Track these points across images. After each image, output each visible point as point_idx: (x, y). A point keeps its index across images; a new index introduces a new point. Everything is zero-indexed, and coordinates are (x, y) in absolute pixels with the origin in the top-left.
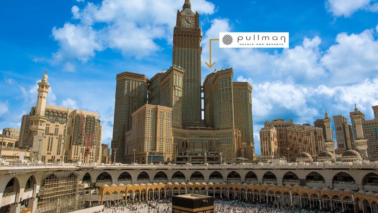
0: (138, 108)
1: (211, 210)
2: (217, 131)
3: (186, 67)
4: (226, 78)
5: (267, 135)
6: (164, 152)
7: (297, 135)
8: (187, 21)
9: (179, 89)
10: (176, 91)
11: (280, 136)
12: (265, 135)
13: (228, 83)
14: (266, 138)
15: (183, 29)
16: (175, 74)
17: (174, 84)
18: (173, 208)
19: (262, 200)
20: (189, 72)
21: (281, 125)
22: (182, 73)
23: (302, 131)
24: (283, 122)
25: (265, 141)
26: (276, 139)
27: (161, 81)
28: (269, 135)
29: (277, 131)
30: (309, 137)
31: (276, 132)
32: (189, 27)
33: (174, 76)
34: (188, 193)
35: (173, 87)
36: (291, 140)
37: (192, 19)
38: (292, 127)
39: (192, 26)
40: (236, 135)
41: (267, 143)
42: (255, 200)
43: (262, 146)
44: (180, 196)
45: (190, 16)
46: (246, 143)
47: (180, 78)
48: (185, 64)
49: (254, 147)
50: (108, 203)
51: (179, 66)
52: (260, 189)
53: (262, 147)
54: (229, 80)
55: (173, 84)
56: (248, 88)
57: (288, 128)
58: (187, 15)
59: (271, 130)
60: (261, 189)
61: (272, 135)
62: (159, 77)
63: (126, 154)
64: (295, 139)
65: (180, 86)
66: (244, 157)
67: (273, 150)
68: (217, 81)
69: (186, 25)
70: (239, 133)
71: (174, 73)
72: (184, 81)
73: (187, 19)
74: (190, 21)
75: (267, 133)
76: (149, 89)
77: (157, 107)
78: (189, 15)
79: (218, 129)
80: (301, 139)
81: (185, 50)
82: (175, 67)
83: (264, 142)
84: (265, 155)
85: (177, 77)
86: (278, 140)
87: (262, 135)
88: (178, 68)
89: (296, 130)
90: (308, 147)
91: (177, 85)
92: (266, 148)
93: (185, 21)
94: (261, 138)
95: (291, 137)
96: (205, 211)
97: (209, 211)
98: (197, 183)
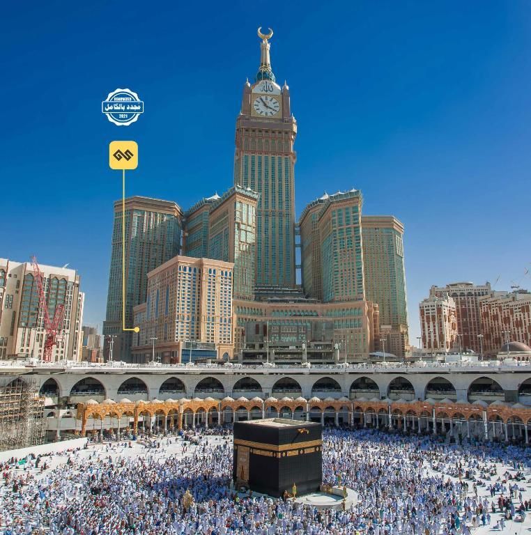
0: (162, 263)
1: (315, 447)
2: (329, 305)
3: (263, 189)
4: (347, 209)
5: (436, 311)
6: (217, 341)
7: (501, 310)
8: (265, 105)
9: (249, 229)
10: (243, 233)
11: (462, 313)
12: (430, 311)
13: (352, 218)
14: (433, 317)
15: (256, 118)
16: (240, 202)
17: (238, 220)
18: (235, 445)
19: (423, 430)
20: (270, 198)
21: (466, 294)
22: (255, 200)
23: (510, 304)
24: (469, 287)
25: (431, 323)
26: (454, 319)
27: (211, 214)
28: (440, 311)
29: (457, 303)
30: (526, 314)
31: (455, 307)
32: (269, 114)
33: (238, 205)
34: (268, 416)
35: (236, 225)
36: (487, 320)
37: (274, 100)
38: (489, 296)
39: (274, 113)
40: (369, 312)
41: (434, 326)
42: (409, 429)
43: (424, 330)
44: (249, 422)
45: (271, 95)
46: (390, 327)
47: (250, 209)
48: (260, 185)
49: (407, 333)
50: (97, 434)
51: (247, 187)
52: (418, 410)
53: (424, 334)
54: (354, 212)
55: (235, 219)
56: (394, 227)
57: (480, 298)
58: (264, 92)
59: (444, 303)
60: (420, 409)
61: (445, 312)
62: (205, 207)
63: (135, 344)
64: (495, 317)
65: (250, 223)
66: (386, 352)
67: (448, 339)
68: (329, 214)
69: (262, 112)
70: (375, 309)
71: (238, 200)
72: (258, 213)
73: (264, 100)
74: (270, 104)
75: (435, 308)
76: (184, 229)
77: (201, 261)
78: (269, 93)
79: (332, 301)
80: (509, 318)
81: (260, 158)
82: (238, 188)
83: (429, 324)
84: (430, 347)
85: (245, 207)
86: (458, 320)
87: (425, 312)
88: (246, 191)
89: (499, 302)
90: (524, 332)
91: (244, 221)
92: (432, 335)
93: (261, 105)
94: (423, 318)
95: (486, 315)
96: (303, 449)
97: (312, 450)
98: (286, 399)
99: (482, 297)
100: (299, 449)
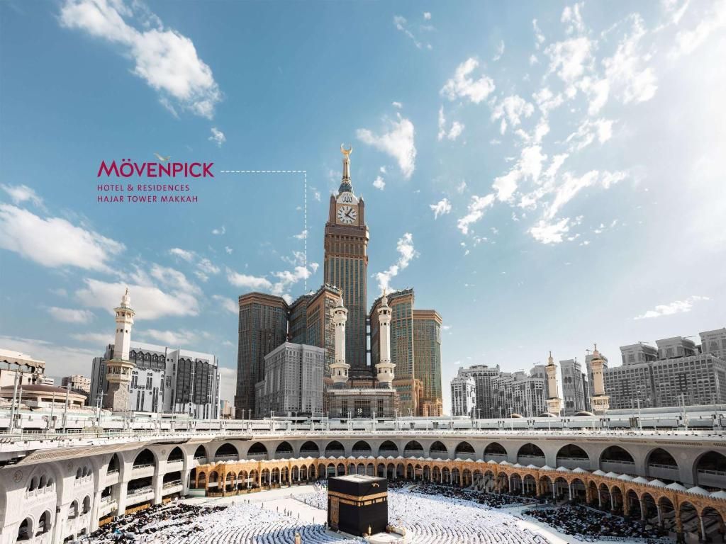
0: (274, 348)
1: (383, 497)
3: (345, 287)
4: (403, 304)
5: (462, 388)
7: (506, 388)
8: (346, 214)
11: (479, 390)
12: (458, 388)
13: (406, 312)
14: (460, 392)
15: (340, 226)
16: (328, 298)
17: (327, 313)
18: (329, 495)
19: (454, 482)
20: (349, 294)
21: (483, 374)
22: (339, 295)
23: (513, 383)
24: (485, 369)
25: (458, 398)
26: (474, 395)
27: (308, 307)
28: (464, 388)
29: (476, 382)
30: (523, 391)
31: (474, 384)
32: (349, 223)
33: (327, 300)
34: (348, 474)
36: (496, 395)
37: (353, 210)
38: (499, 376)
39: (353, 221)
40: (416, 388)
41: (461, 400)
44: (337, 478)
45: (350, 206)
48: (342, 283)
49: (441, 405)
51: (333, 285)
52: (451, 467)
53: (454, 405)
54: (408, 307)
55: (325, 312)
56: (435, 319)
57: (492, 378)
58: (345, 203)
59: (467, 381)
60: (453, 467)
61: (468, 388)
62: (304, 302)
64: (502, 394)
67: (469, 409)
69: (344, 220)
70: (420, 385)
71: (327, 296)
73: (346, 210)
74: (350, 214)
75: (462, 385)
76: (289, 320)
77: (302, 347)
78: (349, 203)
80: (511, 394)
82: (327, 286)
84: (457, 414)
86: (477, 395)
87: (455, 388)
88: (333, 288)
89: (505, 381)
92: (459, 406)
93: (343, 213)
94: (453, 393)
95: (496, 391)
96: (375, 499)
97: (381, 500)
98: (361, 457)
99: (494, 377)
100: (372, 500)
